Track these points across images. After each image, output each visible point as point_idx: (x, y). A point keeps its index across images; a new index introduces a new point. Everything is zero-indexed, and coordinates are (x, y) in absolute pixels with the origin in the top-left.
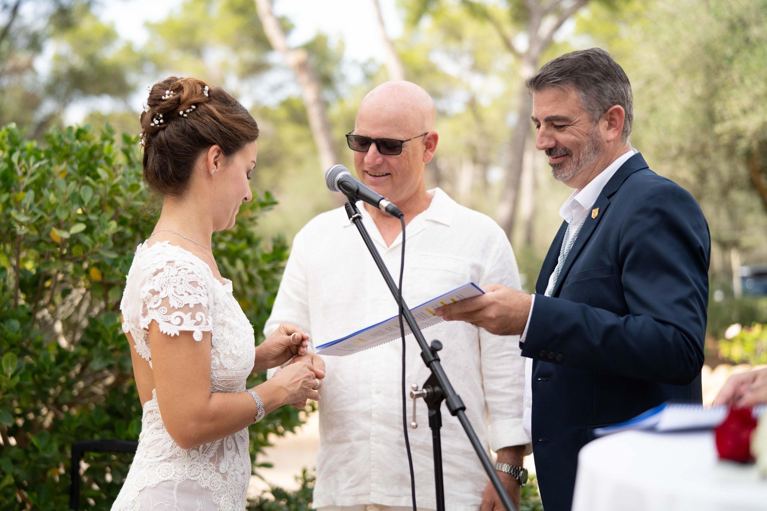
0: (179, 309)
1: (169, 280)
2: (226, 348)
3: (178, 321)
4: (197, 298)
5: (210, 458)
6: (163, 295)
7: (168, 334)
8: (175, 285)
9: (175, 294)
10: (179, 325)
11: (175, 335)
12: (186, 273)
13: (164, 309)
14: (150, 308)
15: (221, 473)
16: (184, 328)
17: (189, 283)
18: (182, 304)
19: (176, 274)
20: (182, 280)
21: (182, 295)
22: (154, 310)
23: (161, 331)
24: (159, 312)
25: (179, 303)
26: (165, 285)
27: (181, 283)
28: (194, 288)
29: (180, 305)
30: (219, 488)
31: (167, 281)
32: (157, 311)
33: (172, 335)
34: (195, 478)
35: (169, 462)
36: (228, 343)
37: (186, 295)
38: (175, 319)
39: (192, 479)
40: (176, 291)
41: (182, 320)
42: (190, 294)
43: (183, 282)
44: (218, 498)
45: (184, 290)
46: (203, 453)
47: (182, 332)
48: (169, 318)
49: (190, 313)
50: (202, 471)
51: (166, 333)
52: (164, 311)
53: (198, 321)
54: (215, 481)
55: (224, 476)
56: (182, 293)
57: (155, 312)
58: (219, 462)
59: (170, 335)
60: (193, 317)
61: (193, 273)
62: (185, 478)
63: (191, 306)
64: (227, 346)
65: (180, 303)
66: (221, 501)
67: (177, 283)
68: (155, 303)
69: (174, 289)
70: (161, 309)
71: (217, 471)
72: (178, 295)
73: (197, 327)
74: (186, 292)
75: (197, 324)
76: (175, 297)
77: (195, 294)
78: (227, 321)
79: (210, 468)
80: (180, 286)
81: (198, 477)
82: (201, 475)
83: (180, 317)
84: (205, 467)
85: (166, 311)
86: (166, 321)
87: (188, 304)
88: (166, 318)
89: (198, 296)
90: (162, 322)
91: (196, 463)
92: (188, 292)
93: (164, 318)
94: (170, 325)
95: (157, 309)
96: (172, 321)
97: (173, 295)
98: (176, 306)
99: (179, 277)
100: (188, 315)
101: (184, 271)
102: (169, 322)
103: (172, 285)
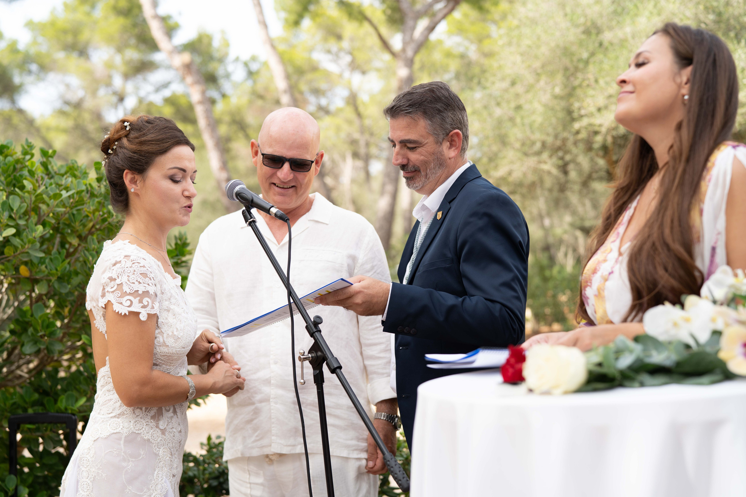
0: (130, 294)
1: (124, 270)
2: (169, 329)
3: (128, 303)
4: (146, 287)
5: (152, 416)
6: (118, 281)
7: (120, 313)
8: (128, 274)
9: (128, 282)
10: (129, 306)
11: (125, 314)
12: (139, 266)
13: (118, 293)
14: (108, 291)
15: (160, 429)
16: (133, 309)
17: (140, 274)
18: (133, 291)
19: (131, 266)
20: (135, 271)
21: (134, 283)
22: (110, 293)
23: (114, 310)
25: (130, 289)
26: (121, 274)
27: (134, 274)
28: (144, 278)
29: (131, 291)
30: (159, 441)
31: (122, 271)
32: (113, 294)
33: (123, 314)
34: (139, 432)
35: (118, 418)
36: (171, 326)
37: (137, 283)
38: (127, 301)
39: (137, 432)
40: (129, 280)
41: (131, 302)
42: (140, 283)
43: (135, 273)
44: (158, 449)
45: (135, 280)
46: (145, 412)
47: (130, 312)
48: (121, 300)
49: (139, 298)
50: (145, 427)
51: (118, 312)
52: (118, 295)
53: (144, 305)
54: (155, 435)
55: (163, 432)
56: (133, 281)
57: (111, 294)
58: (159, 420)
59: (121, 313)
60: (141, 301)
61: (144, 266)
62: (131, 431)
63: (140, 292)
64: (170, 328)
65: (131, 290)
66: (160, 452)
67: (131, 273)
68: (112, 288)
69: (127, 278)
70: (116, 293)
71: (157, 427)
72: (130, 282)
73: (144, 309)
74: (137, 281)
75: (144, 307)
76: (128, 284)
77: (144, 283)
78: (172, 308)
79: (151, 424)
80: (133, 276)
81: (141, 431)
82: (144, 429)
83: (130, 300)
84: (147, 423)
85: (120, 295)
86: (118, 303)
87: (138, 291)
88: (119, 300)
89: (147, 286)
90: (117, 303)
91: (140, 419)
92: (138, 281)
93: (117, 300)
94: (122, 306)
95: (113, 292)
96: (124, 303)
97: (126, 283)
98: (128, 291)
99: (132, 268)
100: (137, 299)
101: (137, 264)
102: (121, 303)
103: (126, 275)
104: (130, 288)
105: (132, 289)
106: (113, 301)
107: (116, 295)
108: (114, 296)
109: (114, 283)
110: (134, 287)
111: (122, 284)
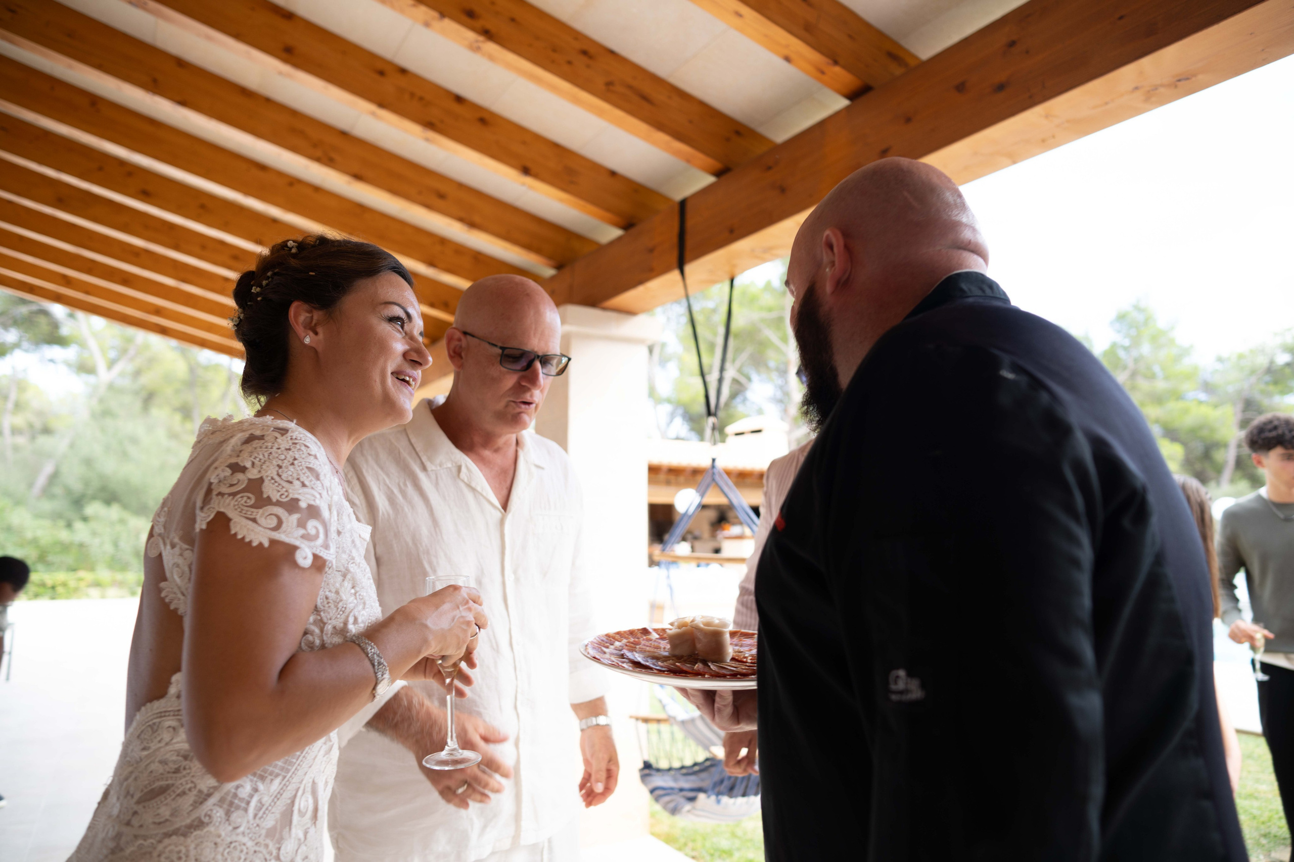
1: (271, 453)
3: (273, 522)
4: (315, 498)
6: (254, 473)
8: (280, 463)
10: (273, 529)
11: (261, 545)
13: (250, 498)
14: (220, 494)
16: (281, 537)
17: (306, 467)
18: (287, 497)
19: (288, 447)
21: (290, 482)
23: (233, 532)
24: (236, 501)
25: (279, 494)
28: (313, 479)
29: (283, 497)
38: (268, 517)
41: (280, 523)
42: (304, 485)
48: (254, 514)
51: (243, 538)
52: (248, 501)
53: (308, 534)
56: (291, 480)
57: (228, 500)
60: (301, 524)
61: (315, 457)
65: (282, 495)
67: (286, 461)
68: (232, 486)
70: (242, 497)
72: (282, 480)
73: (306, 542)
76: (276, 482)
77: (312, 488)
83: (277, 517)
85: (252, 502)
86: (247, 518)
87: (297, 500)
88: (249, 513)
89: (317, 495)
90: (243, 519)
92: (302, 479)
93: (244, 512)
94: (254, 525)
95: (234, 494)
96: (262, 521)
97: (272, 478)
98: (275, 497)
99: (291, 452)
100: (295, 517)
101: (303, 448)
102: (254, 520)
103: (275, 462)
104: (280, 490)
105: (286, 494)
106: (230, 514)
107: (243, 502)
108: (236, 503)
109: (240, 476)
110: (290, 491)
111: (261, 480)
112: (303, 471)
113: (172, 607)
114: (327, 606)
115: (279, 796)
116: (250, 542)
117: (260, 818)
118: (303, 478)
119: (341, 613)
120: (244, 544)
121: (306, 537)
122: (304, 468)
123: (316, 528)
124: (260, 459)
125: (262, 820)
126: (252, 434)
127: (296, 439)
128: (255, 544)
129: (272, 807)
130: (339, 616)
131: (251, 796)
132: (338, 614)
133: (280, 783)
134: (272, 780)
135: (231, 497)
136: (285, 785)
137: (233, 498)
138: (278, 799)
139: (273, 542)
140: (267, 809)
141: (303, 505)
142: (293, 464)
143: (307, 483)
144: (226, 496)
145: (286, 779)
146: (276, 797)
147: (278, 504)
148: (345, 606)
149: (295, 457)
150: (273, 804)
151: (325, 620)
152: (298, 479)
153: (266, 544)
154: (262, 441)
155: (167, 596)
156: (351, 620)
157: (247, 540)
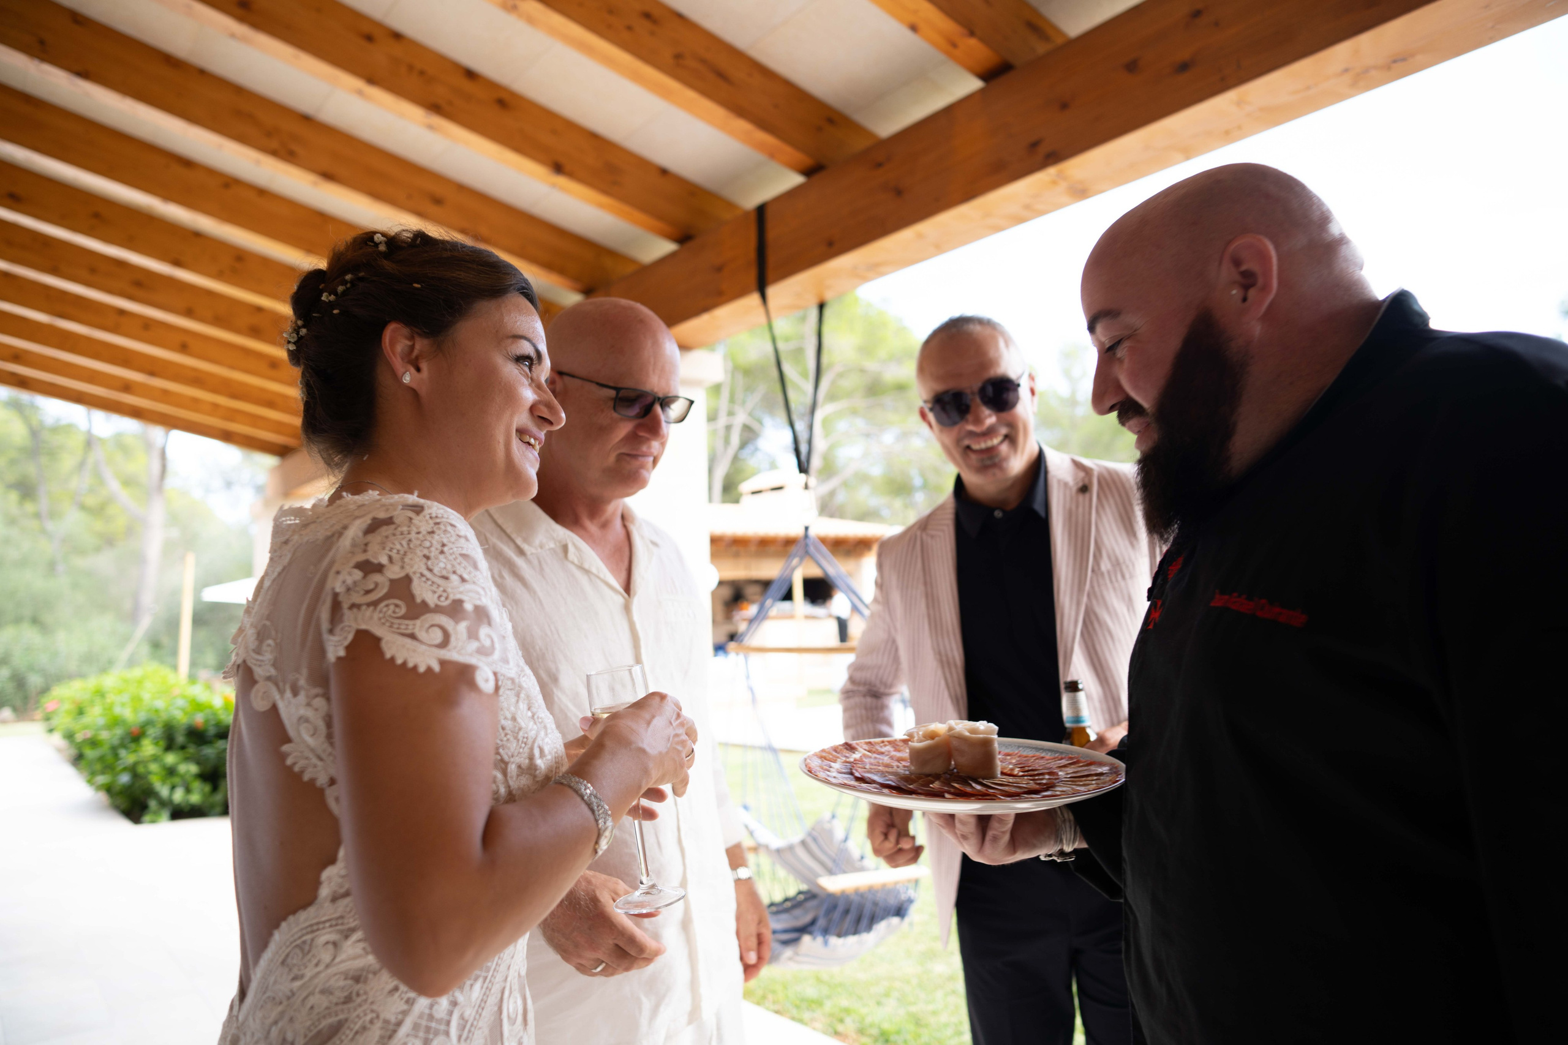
0: (442, 610)
1: (411, 540)
3: (437, 636)
6: (392, 572)
8: (426, 552)
9: (426, 573)
10: (440, 646)
11: (430, 670)
13: (397, 606)
14: (353, 606)
16: (452, 655)
18: (446, 600)
19: (430, 530)
20: (444, 545)
21: (445, 578)
23: (389, 657)
24: (381, 612)
25: (436, 595)
29: (443, 599)
37: (455, 579)
38: (430, 630)
40: (431, 567)
41: (446, 635)
42: (463, 580)
43: (446, 549)
45: (451, 568)
47: (446, 666)
48: (410, 627)
49: (466, 623)
51: (404, 663)
52: (397, 610)
53: (483, 646)
56: (446, 574)
60: (472, 634)
65: (440, 596)
67: (433, 550)
68: (369, 592)
69: (425, 560)
70: (387, 606)
72: (435, 575)
73: (483, 658)
76: (427, 580)
77: (474, 583)
80: (441, 557)
83: (442, 628)
85: (403, 611)
86: (404, 634)
87: (459, 603)
88: (403, 627)
89: (480, 591)
90: (391, 635)
92: (459, 572)
93: (396, 626)
94: (415, 643)
95: (375, 604)
96: (422, 635)
97: (422, 575)
98: (432, 600)
99: (436, 537)
100: (463, 626)
101: (449, 528)
102: (412, 636)
103: (420, 552)
104: (436, 590)
105: (445, 595)
106: (378, 631)
107: (390, 612)
108: (381, 615)
109: (377, 577)
110: (449, 590)
111: (408, 579)
112: (458, 561)
113: (306, 777)
114: (505, 739)
115: (483, 1005)
116: (415, 668)
117: (466, 1040)
118: (460, 570)
119: (523, 745)
120: (407, 671)
121: (483, 652)
122: (458, 556)
123: (490, 637)
124: (398, 551)
125: (468, 1041)
126: (374, 519)
127: (437, 517)
128: (422, 669)
129: (478, 1021)
130: (521, 750)
131: (451, 1013)
132: (521, 747)
133: (482, 988)
134: (472, 985)
135: (371, 608)
136: (487, 988)
137: (375, 609)
138: (483, 1009)
139: (443, 663)
140: (472, 1025)
141: (468, 607)
142: (442, 552)
143: (466, 576)
144: (364, 607)
145: (488, 980)
146: (479, 1006)
147: (438, 610)
148: (526, 735)
149: (442, 542)
150: (477, 1017)
151: (506, 758)
152: (454, 572)
153: (436, 668)
154: (393, 526)
155: (295, 764)
156: (537, 752)
157: (410, 665)
